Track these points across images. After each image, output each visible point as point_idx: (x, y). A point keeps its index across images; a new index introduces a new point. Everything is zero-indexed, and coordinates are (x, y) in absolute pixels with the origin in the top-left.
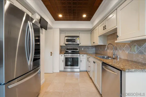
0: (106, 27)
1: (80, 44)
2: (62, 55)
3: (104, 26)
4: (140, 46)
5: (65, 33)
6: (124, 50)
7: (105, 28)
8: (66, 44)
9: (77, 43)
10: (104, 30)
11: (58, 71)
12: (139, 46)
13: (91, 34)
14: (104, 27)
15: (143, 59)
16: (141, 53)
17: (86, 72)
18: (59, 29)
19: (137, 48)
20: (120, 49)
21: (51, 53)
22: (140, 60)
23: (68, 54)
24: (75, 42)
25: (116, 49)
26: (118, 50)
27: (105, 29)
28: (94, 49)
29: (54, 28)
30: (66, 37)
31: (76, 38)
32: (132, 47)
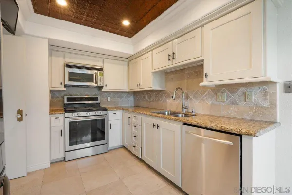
0: (176, 56)
1: (104, 87)
2: (57, 116)
3: (171, 54)
4: (232, 92)
5: (64, 57)
6: (203, 99)
7: (172, 57)
8: (66, 86)
9: (99, 84)
10: (169, 60)
11: (48, 165)
12: (230, 93)
13: (129, 66)
14: (169, 55)
15: (237, 112)
16: (234, 103)
17: (122, 149)
18: (47, 40)
19: (227, 96)
20: (196, 98)
21: (20, 112)
22: (233, 114)
23: (76, 113)
24: (93, 82)
25: (187, 98)
26: (191, 100)
27: (173, 59)
28: (132, 98)
29: (27, 34)
30: (68, 66)
31: (96, 72)
32: (218, 94)
